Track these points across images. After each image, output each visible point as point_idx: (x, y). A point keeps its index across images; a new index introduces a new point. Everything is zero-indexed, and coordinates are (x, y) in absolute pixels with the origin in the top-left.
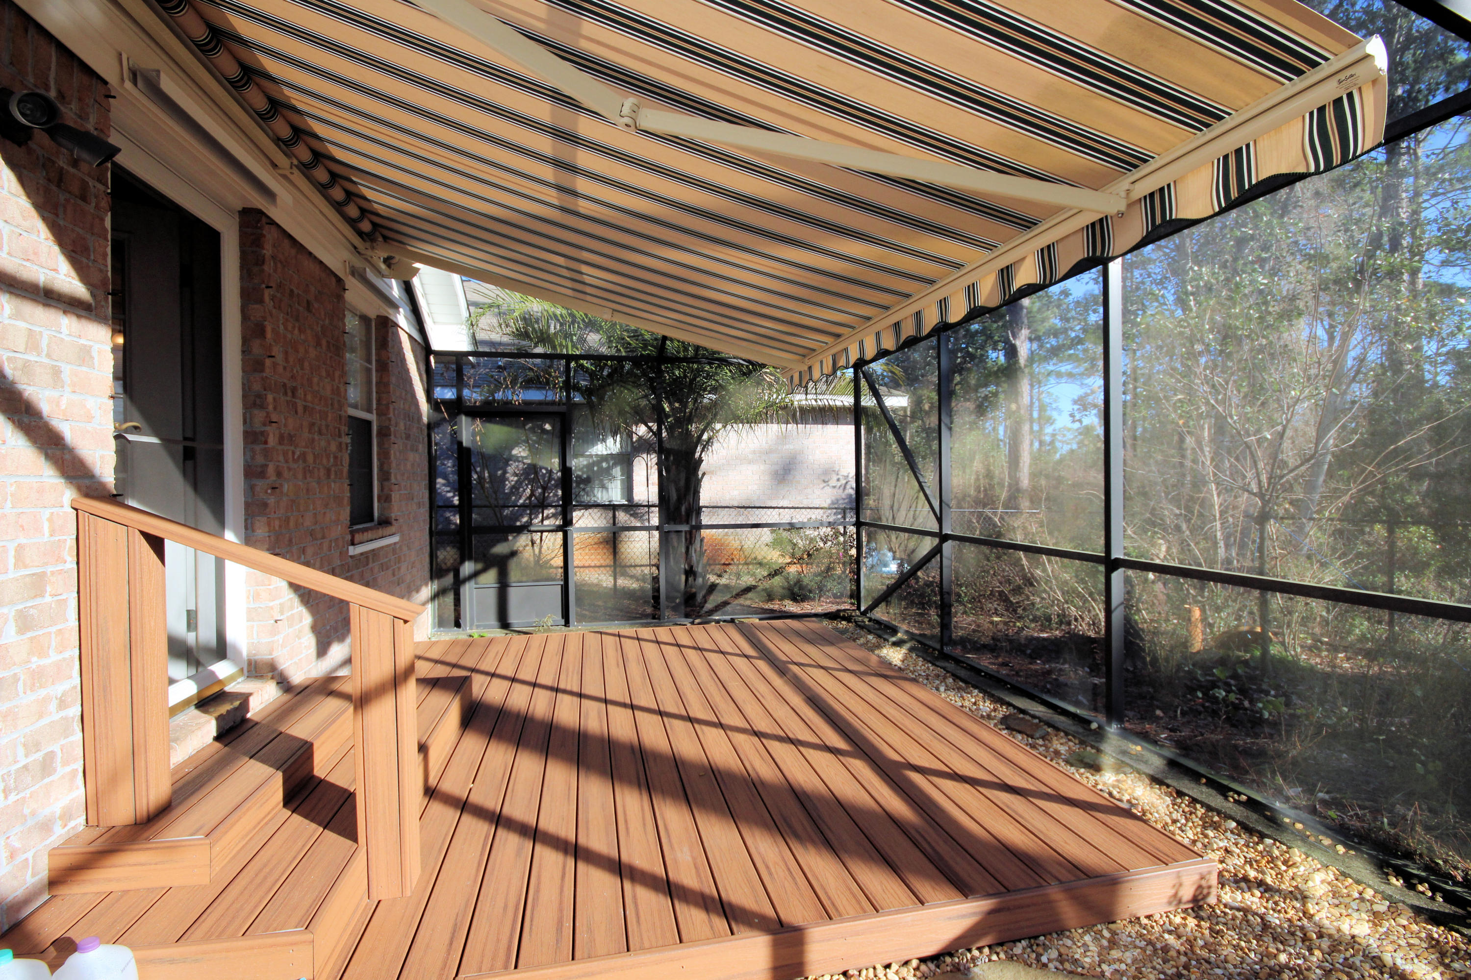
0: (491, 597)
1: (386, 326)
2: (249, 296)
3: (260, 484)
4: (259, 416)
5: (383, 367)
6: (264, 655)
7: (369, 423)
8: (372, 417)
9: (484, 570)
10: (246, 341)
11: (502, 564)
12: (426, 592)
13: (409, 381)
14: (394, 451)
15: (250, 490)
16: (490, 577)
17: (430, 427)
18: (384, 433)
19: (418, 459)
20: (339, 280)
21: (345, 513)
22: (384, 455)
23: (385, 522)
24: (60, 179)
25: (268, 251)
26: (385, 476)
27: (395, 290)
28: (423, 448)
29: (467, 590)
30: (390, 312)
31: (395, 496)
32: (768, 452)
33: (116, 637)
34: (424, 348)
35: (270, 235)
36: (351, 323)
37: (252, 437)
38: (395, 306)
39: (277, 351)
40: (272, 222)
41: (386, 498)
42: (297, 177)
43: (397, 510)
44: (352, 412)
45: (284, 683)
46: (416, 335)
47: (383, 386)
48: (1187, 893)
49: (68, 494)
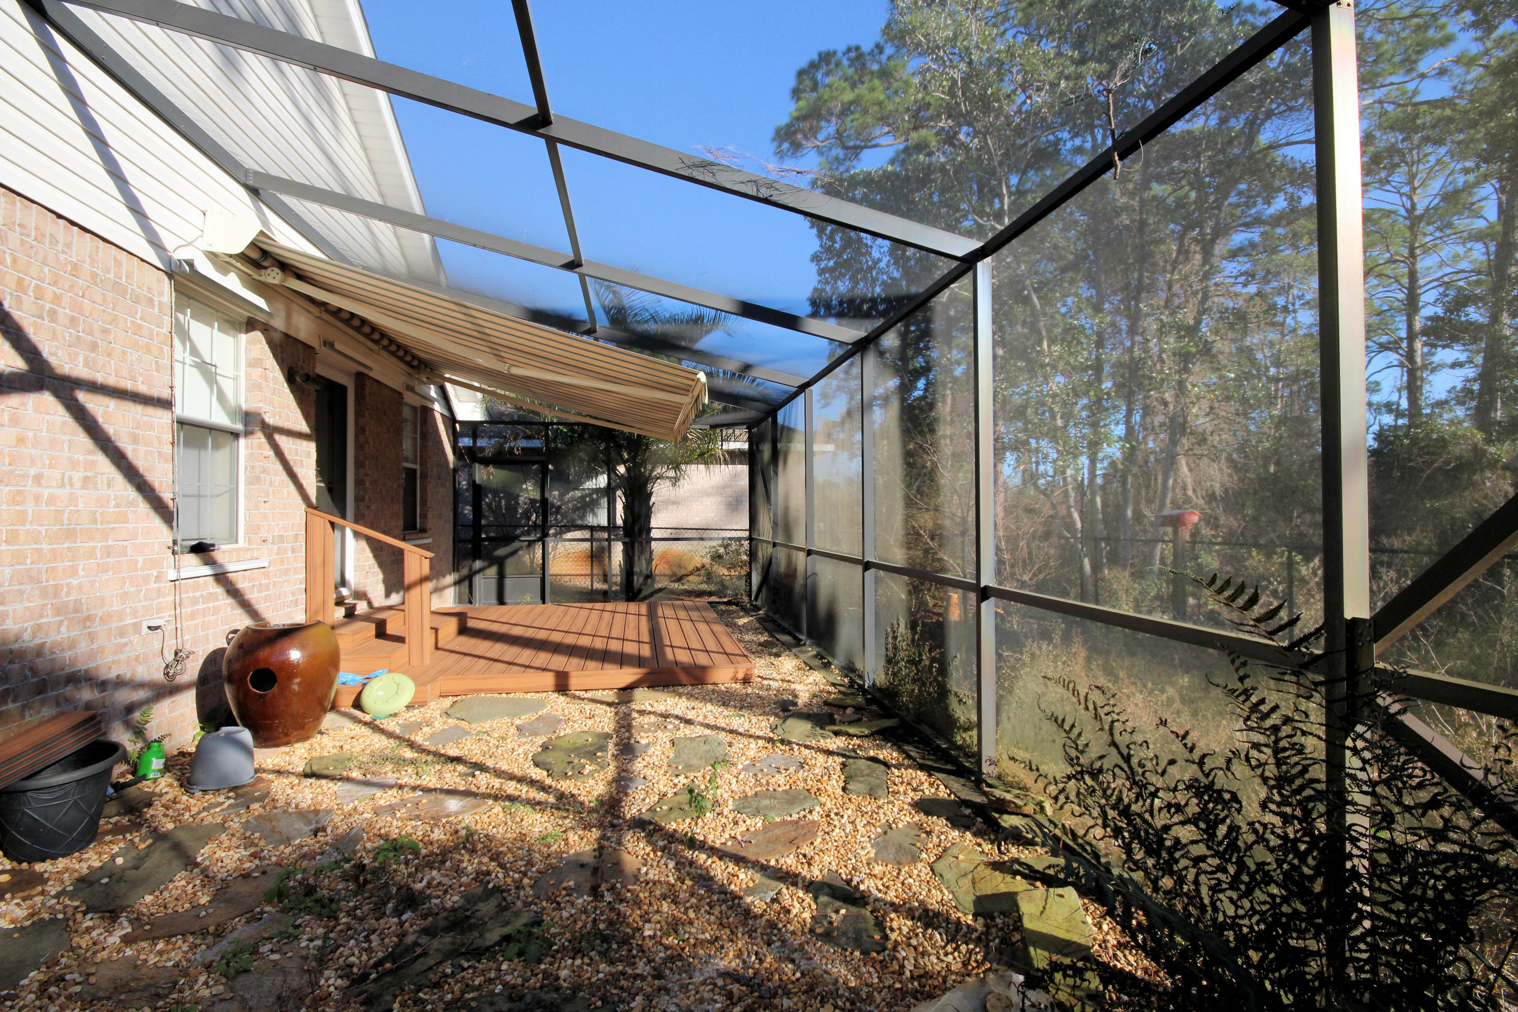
0: (493, 584)
1: (427, 412)
2: (358, 414)
3: (362, 505)
4: (362, 471)
5: (424, 436)
6: (361, 589)
7: (415, 471)
8: (417, 467)
9: (489, 566)
10: (356, 436)
11: (500, 563)
12: (450, 579)
13: (440, 442)
14: (430, 487)
15: (357, 507)
16: (493, 571)
17: (455, 471)
18: (424, 476)
19: (445, 492)
20: (400, 394)
21: (401, 522)
22: (424, 489)
23: (424, 530)
24: (303, 392)
25: (367, 392)
26: (424, 502)
27: (433, 392)
28: (449, 485)
29: (477, 579)
30: (429, 405)
31: (429, 515)
32: (724, 487)
33: (319, 559)
34: (451, 419)
35: (368, 383)
36: (407, 413)
37: (358, 482)
38: (432, 401)
39: (370, 440)
40: (370, 378)
41: (424, 516)
42: (382, 352)
43: (431, 522)
44: (406, 465)
45: (370, 604)
46: (446, 413)
47: (424, 447)
48: (740, 676)
49: (304, 507)
